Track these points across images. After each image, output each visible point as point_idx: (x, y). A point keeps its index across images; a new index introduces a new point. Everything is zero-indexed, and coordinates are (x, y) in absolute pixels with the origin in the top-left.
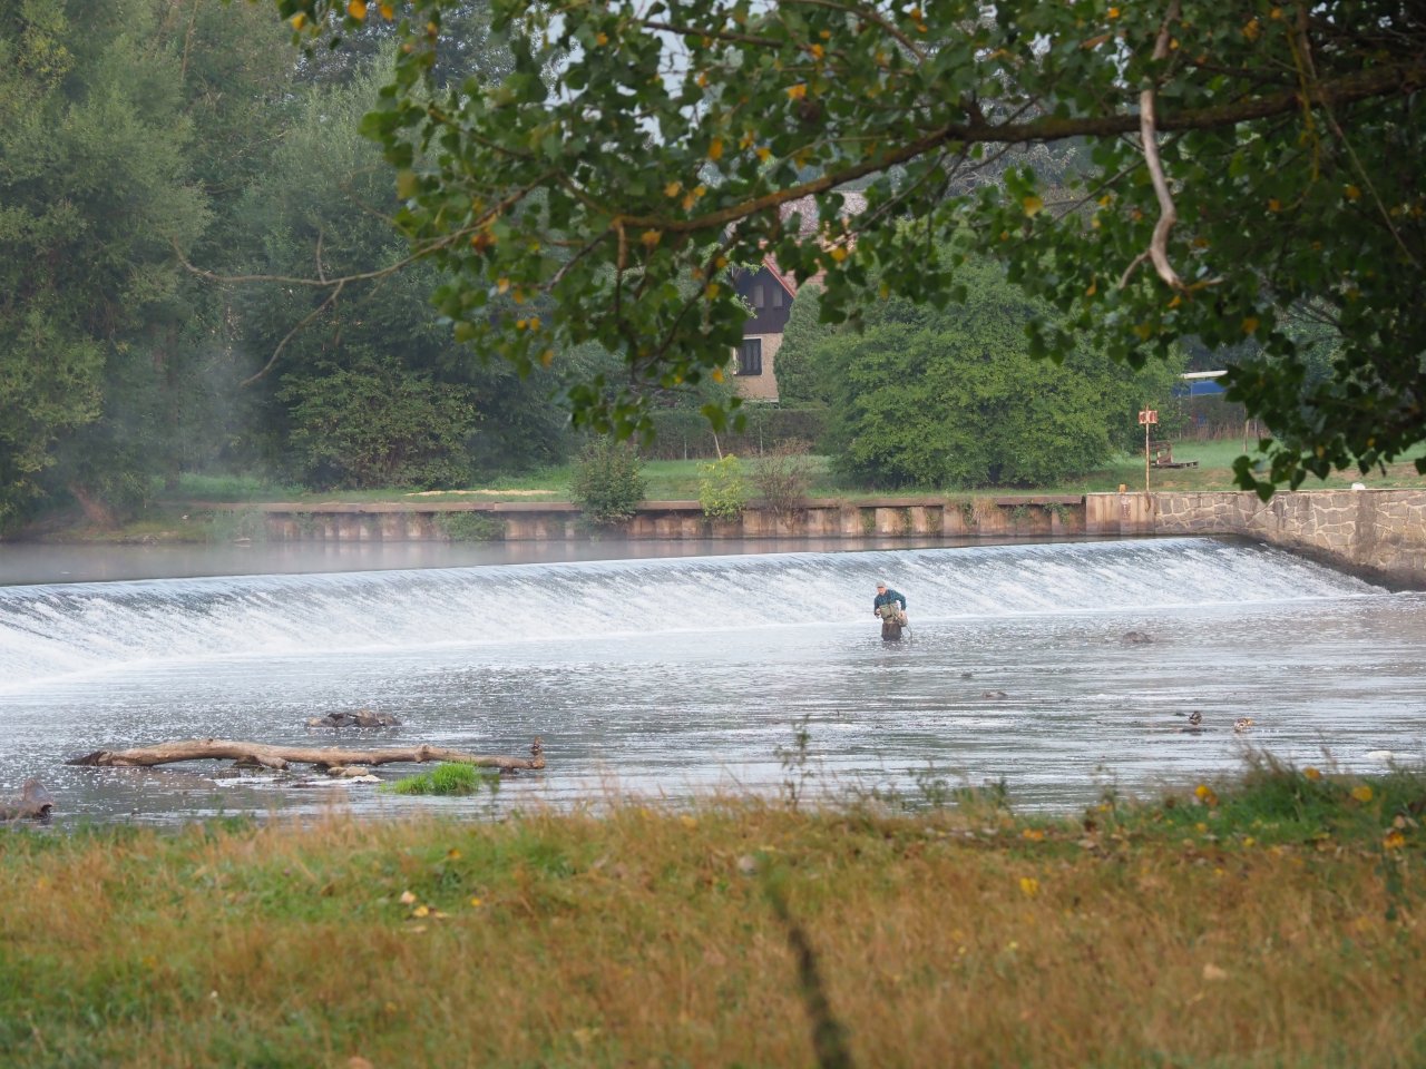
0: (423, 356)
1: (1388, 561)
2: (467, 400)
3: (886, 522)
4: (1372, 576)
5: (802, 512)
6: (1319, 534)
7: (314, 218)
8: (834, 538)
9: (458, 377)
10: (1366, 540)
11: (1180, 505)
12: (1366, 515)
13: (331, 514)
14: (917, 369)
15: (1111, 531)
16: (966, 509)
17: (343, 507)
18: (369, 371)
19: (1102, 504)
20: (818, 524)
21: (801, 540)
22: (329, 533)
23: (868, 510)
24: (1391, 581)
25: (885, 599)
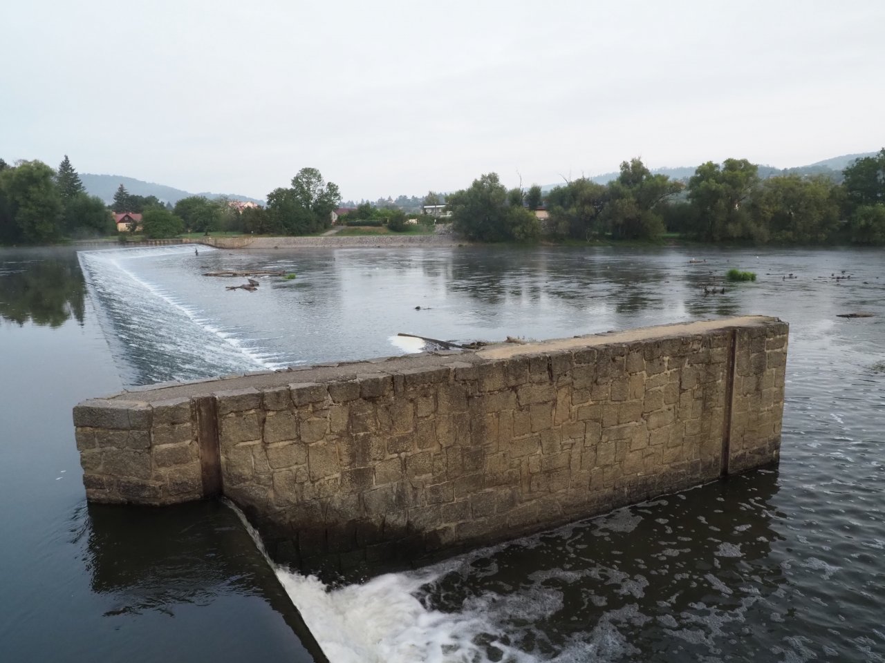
1: (218, 246)
3: (158, 242)
4: (217, 247)
5: (148, 241)
6: (210, 243)
8: (152, 244)
9: (96, 227)
10: (216, 244)
11: (194, 240)
12: (216, 241)
14: (156, 226)
15: (186, 243)
16: (168, 241)
19: (184, 240)
20: (149, 243)
21: (147, 245)
23: (155, 241)
24: (219, 248)
25: (196, 252)
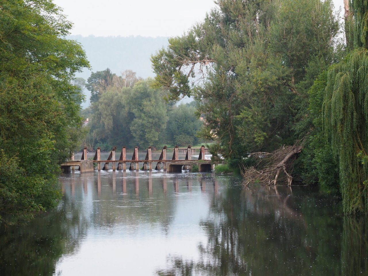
0: (188, 133)
2: (193, 138)
7: (177, 120)
13: (183, 149)
17: (184, 149)
18: (183, 135)
22: (182, 151)
